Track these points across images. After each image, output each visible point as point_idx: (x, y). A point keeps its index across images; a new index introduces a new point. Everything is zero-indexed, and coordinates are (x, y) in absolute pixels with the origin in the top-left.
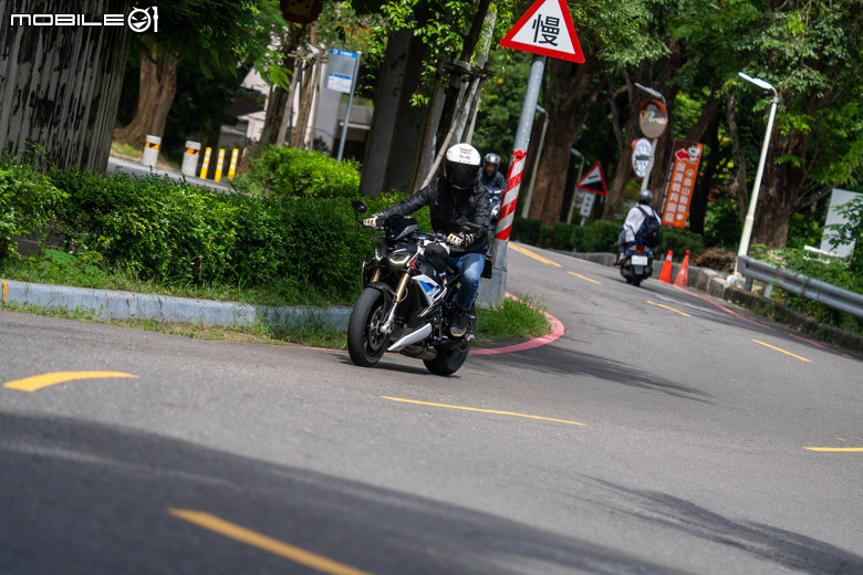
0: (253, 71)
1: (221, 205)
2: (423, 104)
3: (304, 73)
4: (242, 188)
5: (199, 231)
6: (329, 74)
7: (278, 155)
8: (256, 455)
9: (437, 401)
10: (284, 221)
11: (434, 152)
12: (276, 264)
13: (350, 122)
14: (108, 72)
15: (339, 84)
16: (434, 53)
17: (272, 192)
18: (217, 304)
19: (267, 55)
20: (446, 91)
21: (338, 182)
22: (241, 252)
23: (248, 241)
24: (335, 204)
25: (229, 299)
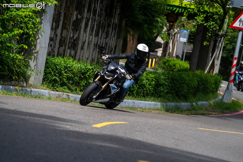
0: (159, 37)
1: (150, 74)
2: (207, 45)
3: (173, 37)
4: (156, 70)
5: (144, 82)
6: (180, 37)
7: (166, 60)
8: (162, 145)
9: (213, 129)
10: (168, 79)
11: (210, 58)
12: (166, 91)
13: (186, 50)
14: (119, 38)
15: (183, 40)
16: (210, 30)
17: (165, 71)
18: (150, 102)
19: (163, 32)
20: (214, 41)
21: (183, 67)
22: (156, 88)
23: (158, 85)
24: (182, 74)
25: (153, 101)
